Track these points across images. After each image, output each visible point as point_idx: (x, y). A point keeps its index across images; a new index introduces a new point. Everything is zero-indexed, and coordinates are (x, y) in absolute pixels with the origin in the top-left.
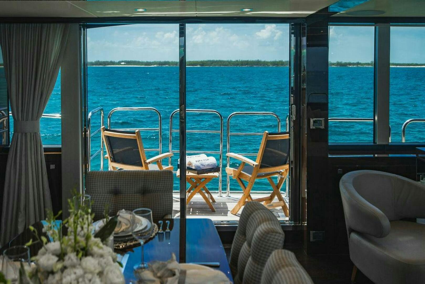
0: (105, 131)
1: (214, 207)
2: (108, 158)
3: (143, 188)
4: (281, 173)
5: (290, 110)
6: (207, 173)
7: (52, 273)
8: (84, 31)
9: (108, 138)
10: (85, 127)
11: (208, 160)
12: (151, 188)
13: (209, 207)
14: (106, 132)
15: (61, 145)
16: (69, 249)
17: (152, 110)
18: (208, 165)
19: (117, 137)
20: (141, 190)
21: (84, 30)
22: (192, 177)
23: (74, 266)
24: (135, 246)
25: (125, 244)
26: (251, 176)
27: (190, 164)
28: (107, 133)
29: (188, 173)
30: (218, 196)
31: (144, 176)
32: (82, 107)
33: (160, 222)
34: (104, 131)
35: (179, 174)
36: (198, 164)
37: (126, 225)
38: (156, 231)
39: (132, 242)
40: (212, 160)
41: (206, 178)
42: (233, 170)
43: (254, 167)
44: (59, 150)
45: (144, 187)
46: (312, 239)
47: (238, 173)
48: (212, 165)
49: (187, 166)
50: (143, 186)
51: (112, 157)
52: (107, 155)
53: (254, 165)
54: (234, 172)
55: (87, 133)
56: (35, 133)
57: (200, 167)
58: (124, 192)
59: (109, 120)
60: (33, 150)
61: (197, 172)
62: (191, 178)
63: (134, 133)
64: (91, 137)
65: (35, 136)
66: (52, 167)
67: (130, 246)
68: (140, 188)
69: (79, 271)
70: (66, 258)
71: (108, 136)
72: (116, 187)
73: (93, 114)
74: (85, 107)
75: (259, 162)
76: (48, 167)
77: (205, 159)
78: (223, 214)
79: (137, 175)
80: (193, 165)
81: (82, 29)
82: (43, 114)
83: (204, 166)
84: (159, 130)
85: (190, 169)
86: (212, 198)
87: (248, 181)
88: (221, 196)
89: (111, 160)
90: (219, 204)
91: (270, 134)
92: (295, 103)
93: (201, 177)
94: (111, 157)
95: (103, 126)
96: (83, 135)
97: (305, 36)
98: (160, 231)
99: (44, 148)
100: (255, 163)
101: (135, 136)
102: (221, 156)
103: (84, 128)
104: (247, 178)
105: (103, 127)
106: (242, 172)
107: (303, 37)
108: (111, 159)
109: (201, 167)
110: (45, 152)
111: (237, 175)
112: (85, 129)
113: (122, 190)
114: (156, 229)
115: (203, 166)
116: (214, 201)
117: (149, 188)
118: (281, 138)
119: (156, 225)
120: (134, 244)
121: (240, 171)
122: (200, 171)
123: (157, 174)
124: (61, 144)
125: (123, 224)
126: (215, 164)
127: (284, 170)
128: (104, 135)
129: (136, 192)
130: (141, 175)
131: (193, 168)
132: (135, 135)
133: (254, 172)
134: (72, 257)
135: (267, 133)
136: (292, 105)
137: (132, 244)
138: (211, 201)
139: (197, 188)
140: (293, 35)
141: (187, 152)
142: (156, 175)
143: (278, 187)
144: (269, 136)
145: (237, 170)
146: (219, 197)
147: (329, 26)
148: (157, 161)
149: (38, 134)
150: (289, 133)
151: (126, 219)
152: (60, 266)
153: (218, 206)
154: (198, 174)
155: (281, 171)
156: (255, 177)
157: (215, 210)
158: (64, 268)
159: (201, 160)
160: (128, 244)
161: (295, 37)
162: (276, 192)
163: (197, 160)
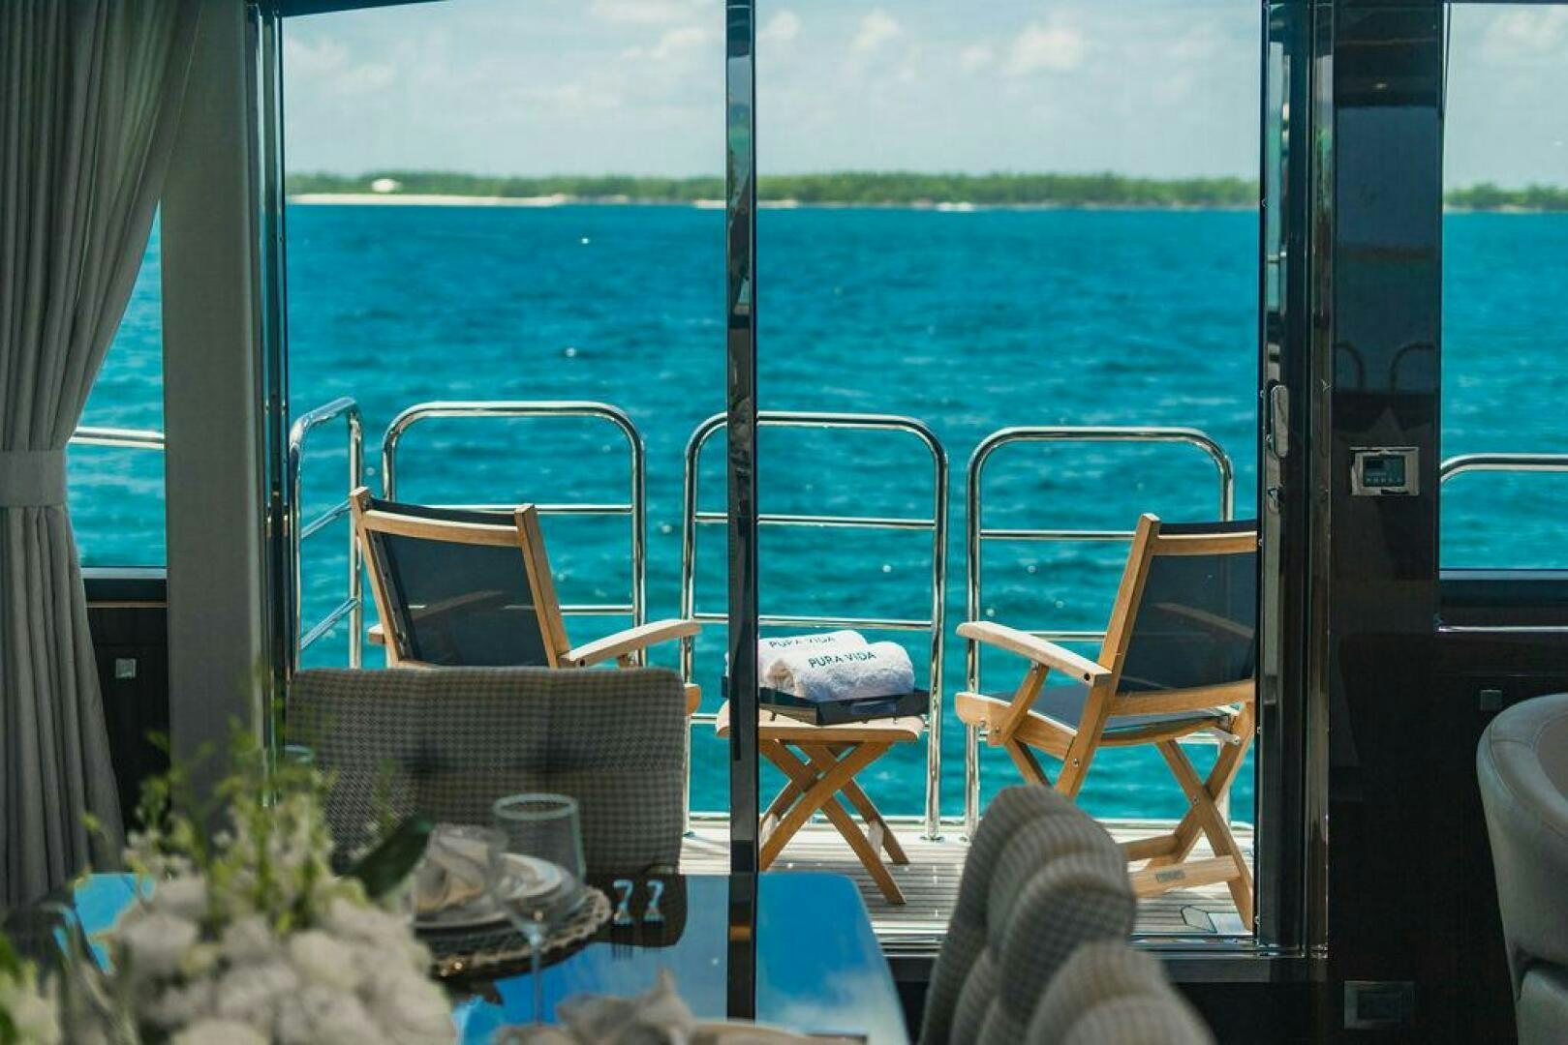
0: (368, 508)
1: (897, 884)
2: (384, 642)
3: (545, 747)
4: (1225, 724)
5: (1265, 407)
6: (865, 721)
7: (180, 981)
8: (269, 28)
9: (385, 544)
10: (276, 494)
11: (870, 655)
12: (583, 747)
13: (874, 884)
14: (372, 513)
15: (165, 570)
16: (239, 906)
17: (598, 415)
18: (870, 681)
19: (427, 536)
20: (536, 754)
21: (268, 22)
22: (792, 737)
23: (258, 959)
24: (509, 969)
25: (463, 959)
26: (1073, 732)
27: (782, 674)
28: (382, 520)
29: (773, 719)
30: (924, 838)
31: (552, 692)
32: (263, 399)
33: (617, 884)
34: (363, 511)
35: (727, 723)
36: (820, 674)
37: (470, 885)
38: (600, 916)
39: (494, 952)
40: (890, 659)
41: (856, 744)
42: (991, 704)
43: (1086, 686)
44: (156, 590)
45: (549, 742)
46: (1350, 1018)
47: (1012, 718)
48: (887, 679)
49: (765, 681)
50: (545, 738)
51: (404, 635)
52: (378, 628)
53: (1087, 677)
54: (992, 713)
55: (286, 518)
56: (47, 507)
57: (829, 690)
58: (461, 764)
59: (385, 457)
60: (37, 586)
61: (813, 714)
62: (788, 738)
63: (509, 519)
64: (302, 541)
65: (47, 521)
66: (126, 669)
67: (488, 966)
68: (534, 746)
69: (280, 978)
70: (230, 934)
71: (384, 535)
72: (424, 742)
73: (312, 429)
74: (275, 399)
75: (1111, 667)
76: (106, 669)
77: (855, 651)
78: (937, 915)
79: (521, 690)
80: (796, 680)
81: (260, 18)
82: (79, 429)
83: (851, 684)
84: (634, 512)
85: (783, 701)
86: (890, 843)
87: (1062, 758)
88: (939, 839)
89: (397, 648)
90: (924, 871)
91: (1166, 529)
92: (1287, 378)
93: (835, 738)
94: (397, 638)
95: (357, 486)
96: (269, 527)
97: (1329, 54)
98: (617, 917)
99: (86, 580)
100: (1095, 669)
101: (513, 532)
102: (936, 643)
103: (274, 499)
104: (1057, 739)
105: (362, 489)
106: (1030, 712)
107: (1320, 55)
108: (402, 647)
109: (837, 688)
110: (90, 599)
111: (1007, 725)
112: (277, 501)
113: (450, 755)
114: (602, 908)
115: (846, 688)
116: (899, 858)
117: (573, 746)
118: (1222, 548)
119: (600, 894)
120: (503, 962)
121: (1024, 708)
122: (825, 707)
123: (609, 687)
124: (165, 564)
125: (455, 881)
126: (904, 678)
127: (1242, 705)
128: (367, 530)
129: (512, 764)
130: (538, 686)
131: (797, 693)
132: (515, 528)
133: (1090, 714)
134: (250, 930)
135: (1153, 523)
136: (1273, 383)
137: (493, 959)
138: (884, 856)
139: (814, 790)
140: (1276, 48)
141: (765, 620)
142: (604, 690)
143: (1208, 790)
144: (1161, 537)
145: (1008, 704)
146: (928, 843)
147: (1446, 5)
148: (620, 653)
149: (57, 513)
150: (1258, 525)
151: (471, 861)
152: (205, 956)
153: (922, 881)
154: (820, 721)
155: (1226, 709)
156: (1094, 737)
157: (904, 897)
158: (223, 965)
159: (837, 659)
160: (479, 959)
161: (1288, 58)
162: (1200, 817)
163: (819, 655)
